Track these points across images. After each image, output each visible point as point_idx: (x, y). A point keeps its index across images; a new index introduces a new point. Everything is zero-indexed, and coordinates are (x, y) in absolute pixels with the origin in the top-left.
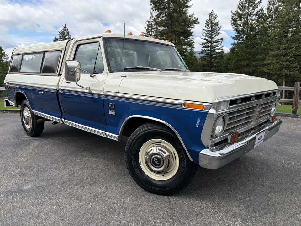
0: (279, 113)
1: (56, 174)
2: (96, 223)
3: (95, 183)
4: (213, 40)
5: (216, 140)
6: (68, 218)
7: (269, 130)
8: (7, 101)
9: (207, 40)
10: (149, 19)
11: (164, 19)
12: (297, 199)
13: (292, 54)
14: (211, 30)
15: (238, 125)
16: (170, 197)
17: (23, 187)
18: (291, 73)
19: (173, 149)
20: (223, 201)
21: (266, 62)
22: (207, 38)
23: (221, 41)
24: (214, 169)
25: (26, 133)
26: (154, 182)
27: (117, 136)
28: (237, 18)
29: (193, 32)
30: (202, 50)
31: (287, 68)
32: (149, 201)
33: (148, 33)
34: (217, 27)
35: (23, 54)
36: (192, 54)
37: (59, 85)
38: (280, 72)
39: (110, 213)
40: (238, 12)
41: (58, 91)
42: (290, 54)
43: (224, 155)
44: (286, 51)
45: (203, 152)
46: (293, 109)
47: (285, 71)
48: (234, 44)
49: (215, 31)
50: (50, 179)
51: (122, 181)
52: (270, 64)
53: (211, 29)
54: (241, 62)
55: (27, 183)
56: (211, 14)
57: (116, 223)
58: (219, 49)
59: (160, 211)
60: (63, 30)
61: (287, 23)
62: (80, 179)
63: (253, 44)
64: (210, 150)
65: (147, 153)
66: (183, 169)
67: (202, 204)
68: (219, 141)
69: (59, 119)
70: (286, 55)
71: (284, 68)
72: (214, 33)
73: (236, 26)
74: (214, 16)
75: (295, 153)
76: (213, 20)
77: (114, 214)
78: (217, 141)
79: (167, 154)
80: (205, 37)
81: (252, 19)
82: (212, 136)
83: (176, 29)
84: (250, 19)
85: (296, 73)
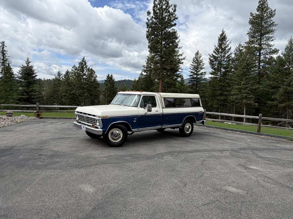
4: (199, 73)
10: (149, 55)
13: (249, 88)
18: (249, 102)
21: (232, 93)
22: (193, 71)
23: (205, 74)
28: (213, 59)
30: (190, 80)
31: (246, 98)
33: (147, 65)
34: (201, 63)
38: (241, 101)
40: (213, 56)
42: (247, 88)
44: (245, 86)
47: (245, 101)
48: (211, 78)
49: (200, 66)
52: (234, 95)
53: (197, 65)
56: (197, 54)
58: (203, 80)
60: (82, 61)
71: (244, 98)
72: (199, 68)
74: (199, 55)
76: (198, 58)
80: (192, 71)
83: (166, 67)
84: (223, 60)
85: (252, 102)
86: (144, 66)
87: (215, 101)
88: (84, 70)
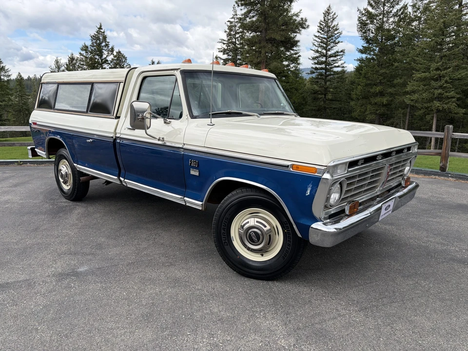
0: (422, 170)
1: (118, 253)
2: (180, 312)
3: (171, 264)
4: (329, 53)
5: (330, 211)
6: (145, 306)
7: (400, 197)
8: (33, 150)
9: (321, 52)
10: (232, 18)
11: (254, 19)
12: (431, 285)
13: (447, 78)
14: (326, 37)
15: (360, 192)
16: (270, 283)
17: (78, 269)
18: (446, 106)
19: (275, 222)
20: (338, 288)
21: (409, 89)
22: (320, 50)
23: (342, 55)
24: (328, 246)
25: (63, 196)
26: (251, 263)
27: (201, 203)
28: (367, 20)
29: (299, 41)
30: (312, 68)
31: (440, 98)
32: (244, 287)
33: (229, 40)
34: (336, 32)
35: (59, 84)
36: (297, 73)
37: (118, 131)
38: (429, 105)
39: (197, 300)
40: (368, 12)
41: (115, 140)
42: (444, 77)
43: (340, 229)
44: (438, 72)
45: (314, 226)
46: (441, 164)
47: (437, 104)
48: (361, 60)
49: (332, 39)
50: (111, 259)
51: (207, 262)
52: (414, 92)
53: (327, 35)
54: (372, 88)
55: (82, 264)
56: (327, 12)
57: (205, 311)
58: (338, 67)
59: (260, 299)
60: (96, 34)
61: (441, 29)
62: (151, 260)
63: (390, 60)
64: (323, 224)
65: (242, 227)
66: (289, 247)
67: (311, 290)
68: (335, 212)
69: (116, 178)
70: (440, 78)
71: (436, 98)
72: (331, 42)
73: (365, 33)
74: (331, 15)
75: (437, 227)
76: (329, 21)
77: (201, 303)
78: (332, 212)
79: (268, 227)
80: (316, 48)
81: (390, 21)
82: (326, 207)
83: (273, 36)
84: (387, 22)
85: (452, 106)
86: (222, 41)
87: (369, 106)
88: (104, 51)
